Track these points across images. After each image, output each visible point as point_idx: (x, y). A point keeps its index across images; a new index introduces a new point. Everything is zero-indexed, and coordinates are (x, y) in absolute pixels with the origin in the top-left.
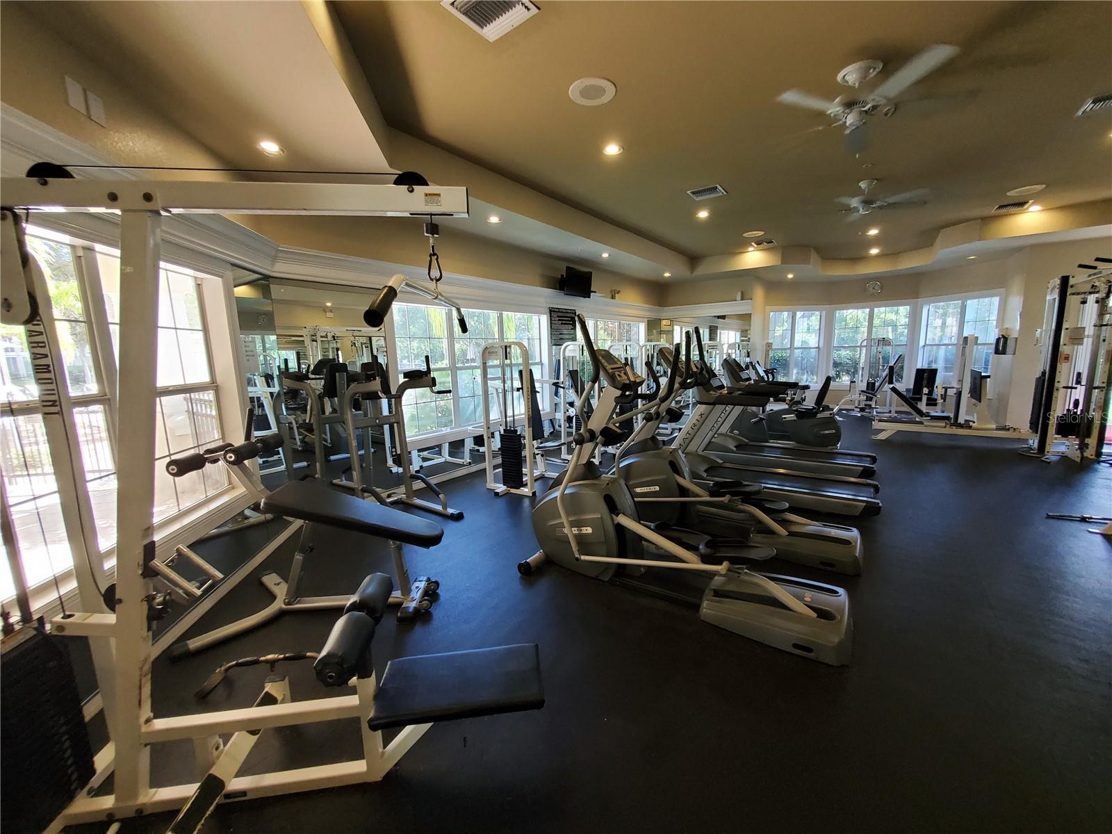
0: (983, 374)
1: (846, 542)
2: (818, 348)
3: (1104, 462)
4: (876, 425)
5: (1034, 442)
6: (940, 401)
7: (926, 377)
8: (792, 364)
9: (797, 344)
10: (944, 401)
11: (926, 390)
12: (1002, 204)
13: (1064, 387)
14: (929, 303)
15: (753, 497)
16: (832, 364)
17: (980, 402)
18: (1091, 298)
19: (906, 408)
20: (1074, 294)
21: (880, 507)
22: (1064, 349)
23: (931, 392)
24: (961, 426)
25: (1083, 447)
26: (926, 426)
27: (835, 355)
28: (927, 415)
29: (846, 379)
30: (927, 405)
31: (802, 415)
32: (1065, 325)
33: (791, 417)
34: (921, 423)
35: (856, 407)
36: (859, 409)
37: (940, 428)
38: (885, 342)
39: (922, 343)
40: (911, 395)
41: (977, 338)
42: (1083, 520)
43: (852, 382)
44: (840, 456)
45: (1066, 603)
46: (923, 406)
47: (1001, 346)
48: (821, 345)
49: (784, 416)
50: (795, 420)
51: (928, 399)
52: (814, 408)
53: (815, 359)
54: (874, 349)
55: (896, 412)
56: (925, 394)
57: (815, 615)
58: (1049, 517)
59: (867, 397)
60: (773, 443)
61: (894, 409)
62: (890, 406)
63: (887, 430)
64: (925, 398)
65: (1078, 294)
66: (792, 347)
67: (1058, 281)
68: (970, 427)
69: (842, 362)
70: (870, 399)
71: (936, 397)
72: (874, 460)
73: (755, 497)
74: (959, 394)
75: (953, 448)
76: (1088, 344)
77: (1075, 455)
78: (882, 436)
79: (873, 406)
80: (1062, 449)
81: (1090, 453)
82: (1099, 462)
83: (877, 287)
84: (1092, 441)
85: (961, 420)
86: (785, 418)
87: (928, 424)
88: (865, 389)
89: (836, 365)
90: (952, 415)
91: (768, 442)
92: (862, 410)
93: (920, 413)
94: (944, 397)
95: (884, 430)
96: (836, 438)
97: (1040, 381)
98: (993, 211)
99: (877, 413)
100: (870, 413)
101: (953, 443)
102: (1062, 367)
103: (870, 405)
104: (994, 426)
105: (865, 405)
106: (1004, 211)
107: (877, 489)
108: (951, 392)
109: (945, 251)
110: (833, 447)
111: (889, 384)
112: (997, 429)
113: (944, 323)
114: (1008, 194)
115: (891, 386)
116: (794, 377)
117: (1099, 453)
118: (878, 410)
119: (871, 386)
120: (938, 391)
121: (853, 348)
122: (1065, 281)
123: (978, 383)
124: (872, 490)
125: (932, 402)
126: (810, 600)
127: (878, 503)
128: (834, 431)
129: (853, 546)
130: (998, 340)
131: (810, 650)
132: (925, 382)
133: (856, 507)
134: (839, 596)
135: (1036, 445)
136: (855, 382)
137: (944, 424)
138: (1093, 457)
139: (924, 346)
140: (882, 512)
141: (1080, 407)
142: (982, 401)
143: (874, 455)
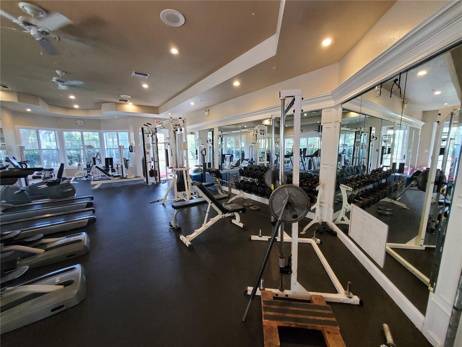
0: (127, 159)
1: (80, 241)
2: (57, 149)
3: (161, 183)
4: (92, 183)
5: (145, 180)
6: (116, 170)
7: (109, 161)
8: (42, 158)
9: (43, 147)
10: (118, 170)
11: (110, 166)
12: (121, 99)
13: (149, 162)
14: (106, 132)
15: (15, 239)
16: (67, 157)
17: (128, 169)
18: (150, 135)
19: (104, 174)
20: (145, 133)
21: (96, 218)
22: (147, 150)
23: (112, 167)
24: (124, 178)
25: (156, 179)
26: (112, 180)
27: (68, 153)
28: (112, 176)
29: (76, 164)
30: (112, 172)
31: (50, 184)
32: (145, 143)
33: (45, 186)
34: (110, 179)
35: (83, 176)
36: (85, 177)
37: (117, 180)
38: (90, 147)
39: (106, 148)
40: (105, 168)
41: (123, 146)
42: (158, 201)
43: (79, 165)
44: (77, 200)
45: (158, 228)
46: (110, 173)
47: (131, 149)
48: (59, 148)
49: (38, 187)
50: (47, 187)
51: (112, 170)
52: (57, 180)
53: (57, 155)
54: (86, 150)
55: (101, 176)
56: (110, 168)
57: (62, 287)
58: (151, 203)
59: (87, 171)
60: (36, 202)
61: (100, 175)
62: (99, 174)
63: (98, 184)
64: (110, 169)
65: (146, 133)
66: (40, 149)
67: (141, 129)
68: (127, 178)
69: (72, 156)
70: (90, 172)
71: (114, 169)
72: (92, 198)
73: (17, 239)
74: (122, 167)
75: (123, 187)
76: (151, 148)
77: (155, 182)
78: (96, 187)
79: (91, 175)
80: (152, 181)
81: (158, 181)
82: (160, 183)
83: (82, 123)
84: (158, 177)
85: (124, 176)
86: (40, 187)
87: (113, 179)
88: (86, 168)
89: (70, 157)
90: (121, 175)
91: (32, 202)
92: (86, 177)
93: (109, 175)
94: (117, 168)
95: (96, 185)
96: (73, 192)
97: (143, 160)
98: (118, 101)
99: (93, 177)
100: (90, 178)
101: (124, 185)
102: (147, 156)
103: (90, 174)
104: (134, 177)
105: (88, 175)
106: (121, 102)
107: (94, 211)
108: (119, 166)
109: (105, 113)
110: (73, 197)
111: (94, 165)
112: (135, 178)
113: (113, 140)
114: (121, 96)
115: (95, 166)
116: (45, 165)
117: (160, 181)
118: (94, 176)
119: (88, 166)
120: (115, 167)
121: (77, 150)
122: (142, 128)
123: (126, 161)
124: (92, 212)
125: (113, 171)
126: (59, 280)
127: (94, 217)
128: (71, 189)
129: (83, 241)
130: (130, 147)
131: (62, 306)
132: (109, 163)
133: (84, 222)
134: (77, 268)
135: (146, 181)
136: (80, 165)
137: (118, 179)
138: (159, 182)
139: (107, 149)
140: (97, 220)
141: (154, 168)
142: (128, 168)
143: (92, 196)
